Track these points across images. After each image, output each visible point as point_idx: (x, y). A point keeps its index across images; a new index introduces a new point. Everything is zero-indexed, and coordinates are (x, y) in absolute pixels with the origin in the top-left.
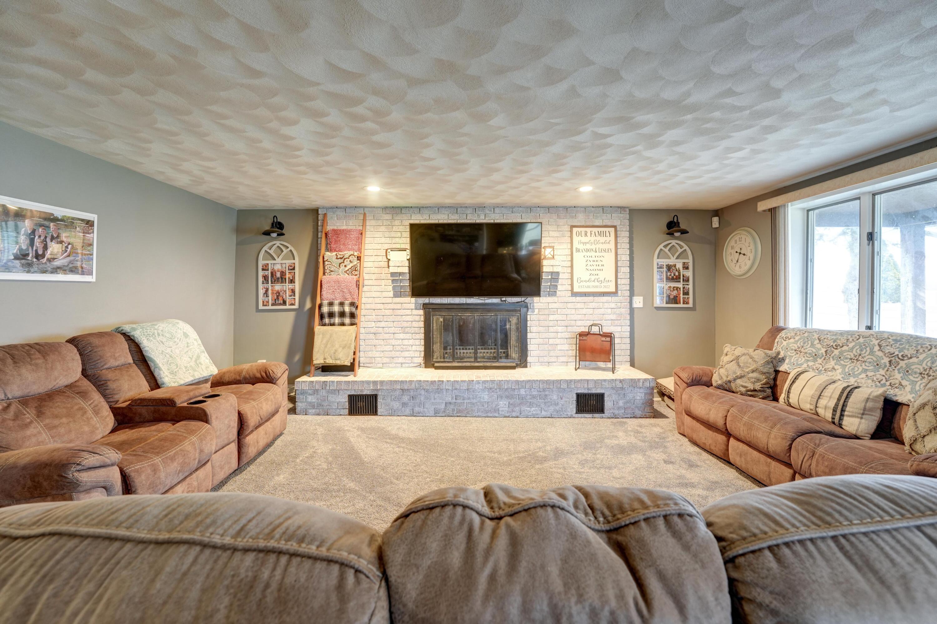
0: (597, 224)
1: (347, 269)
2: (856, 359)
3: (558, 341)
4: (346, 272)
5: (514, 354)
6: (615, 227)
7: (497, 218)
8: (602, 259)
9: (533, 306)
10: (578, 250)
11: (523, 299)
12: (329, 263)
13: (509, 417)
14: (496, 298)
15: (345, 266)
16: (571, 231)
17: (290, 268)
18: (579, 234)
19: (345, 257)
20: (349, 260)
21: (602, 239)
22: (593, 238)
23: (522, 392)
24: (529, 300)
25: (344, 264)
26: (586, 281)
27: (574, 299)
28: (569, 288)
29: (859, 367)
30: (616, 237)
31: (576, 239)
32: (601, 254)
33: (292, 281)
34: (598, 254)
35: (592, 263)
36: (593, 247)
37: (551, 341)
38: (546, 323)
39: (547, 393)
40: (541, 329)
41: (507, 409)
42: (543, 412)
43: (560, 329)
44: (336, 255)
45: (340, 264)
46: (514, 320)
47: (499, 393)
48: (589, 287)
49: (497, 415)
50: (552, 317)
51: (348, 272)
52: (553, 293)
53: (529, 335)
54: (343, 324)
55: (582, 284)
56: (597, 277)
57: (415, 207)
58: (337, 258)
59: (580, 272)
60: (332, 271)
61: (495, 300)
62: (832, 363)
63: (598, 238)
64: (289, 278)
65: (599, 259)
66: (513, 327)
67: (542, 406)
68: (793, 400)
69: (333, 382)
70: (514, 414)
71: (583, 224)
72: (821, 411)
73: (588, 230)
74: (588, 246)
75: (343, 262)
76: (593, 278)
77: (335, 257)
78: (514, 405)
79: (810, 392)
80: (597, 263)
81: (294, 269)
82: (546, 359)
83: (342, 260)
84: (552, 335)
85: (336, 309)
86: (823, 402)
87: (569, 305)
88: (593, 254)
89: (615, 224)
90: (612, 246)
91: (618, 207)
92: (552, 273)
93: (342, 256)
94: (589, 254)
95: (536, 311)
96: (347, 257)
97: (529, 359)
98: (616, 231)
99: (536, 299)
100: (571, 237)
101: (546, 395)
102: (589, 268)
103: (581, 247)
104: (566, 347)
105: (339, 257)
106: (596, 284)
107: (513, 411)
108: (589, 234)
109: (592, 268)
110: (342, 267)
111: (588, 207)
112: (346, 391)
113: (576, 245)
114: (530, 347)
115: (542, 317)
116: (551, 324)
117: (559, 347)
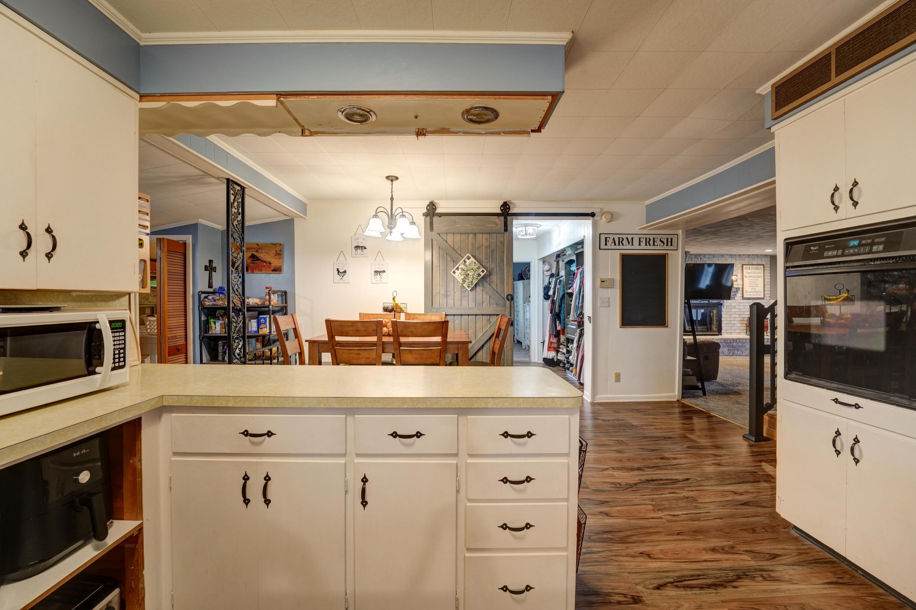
0: (755, 263)
3: (735, 322)
5: (714, 328)
6: (763, 265)
8: (757, 281)
9: (724, 305)
10: (746, 277)
11: (719, 301)
13: (728, 356)
16: (742, 267)
18: (746, 269)
21: (758, 271)
22: (753, 271)
23: (735, 344)
24: (722, 302)
26: (749, 292)
27: (743, 301)
28: (741, 295)
30: (764, 270)
31: (745, 271)
32: (757, 279)
34: (755, 279)
35: (752, 283)
36: (753, 275)
37: (732, 322)
38: (730, 313)
39: (745, 344)
40: (728, 316)
41: (727, 352)
42: (743, 353)
43: (737, 316)
46: (715, 311)
47: (724, 345)
48: (751, 295)
49: (723, 355)
50: (733, 310)
52: (734, 299)
53: (723, 319)
55: (748, 293)
56: (755, 290)
59: (747, 288)
63: (756, 271)
65: (756, 281)
66: (715, 315)
67: (743, 350)
70: (730, 355)
71: (748, 263)
73: (751, 266)
74: (751, 275)
76: (753, 290)
78: (731, 350)
80: (755, 283)
82: (730, 331)
84: (732, 319)
87: (741, 304)
88: (753, 278)
89: (763, 264)
90: (762, 275)
91: (765, 255)
92: (736, 288)
94: (751, 278)
95: (725, 307)
97: (723, 331)
98: (764, 267)
99: (725, 301)
100: (742, 270)
101: (745, 346)
102: (751, 285)
103: (747, 275)
106: (754, 293)
107: (730, 353)
108: (751, 269)
109: (752, 285)
111: (750, 255)
113: (745, 274)
114: (723, 325)
115: (728, 310)
116: (732, 313)
117: (736, 325)
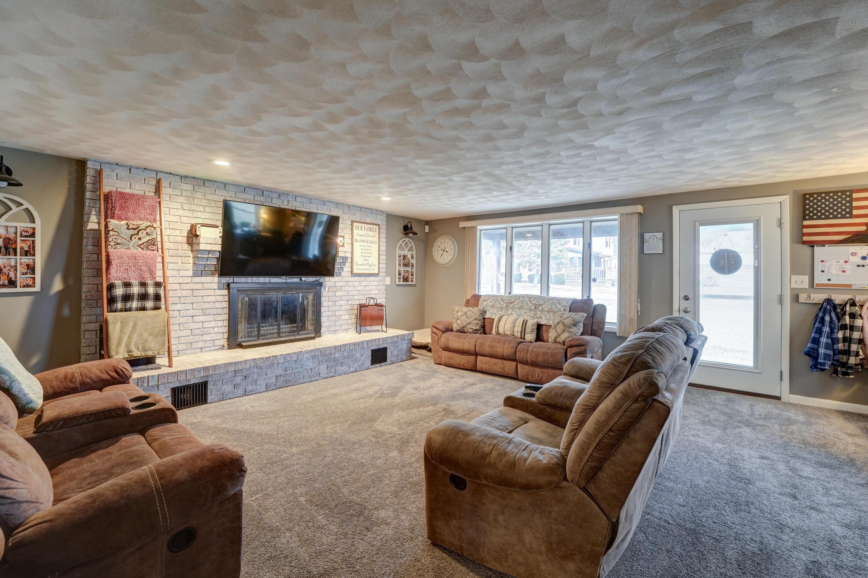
0: (368, 221)
1: (141, 242)
2: (521, 308)
3: (342, 313)
4: (139, 246)
5: (309, 326)
6: (378, 225)
7: (298, 206)
8: (370, 248)
9: (325, 285)
10: (356, 241)
11: (317, 279)
12: (115, 233)
13: (327, 378)
14: (296, 278)
15: (140, 239)
16: (352, 225)
17: (24, 233)
18: (357, 228)
19: (140, 228)
20: (145, 232)
21: (371, 233)
22: (366, 232)
23: (337, 355)
24: (322, 279)
25: (138, 237)
26: (361, 265)
27: (352, 279)
28: (350, 269)
29: (523, 312)
30: (379, 233)
31: (355, 232)
32: (370, 245)
33: (29, 252)
34: (368, 244)
35: (365, 251)
36: (366, 239)
37: (337, 313)
38: (334, 299)
39: (354, 353)
40: (330, 304)
41: (326, 371)
42: (351, 368)
43: (343, 303)
44: (127, 224)
45: (132, 236)
46: (311, 297)
47: (320, 359)
48: (362, 269)
49: (318, 378)
50: (338, 294)
51: (142, 246)
52: (340, 275)
53: (323, 309)
54: (143, 309)
55: (359, 267)
56: (367, 262)
57: (220, 182)
58: (128, 229)
59: (358, 259)
60: (118, 244)
61: (296, 280)
62: (510, 311)
63: (369, 233)
64: (22, 248)
65: (369, 248)
66: (310, 302)
67: (350, 363)
68: (501, 331)
69: (153, 376)
70: (331, 375)
71: (359, 220)
72: (515, 334)
73: (363, 225)
74: (363, 238)
75: (138, 234)
76: (365, 262)
77: (126, 227)
78: (331, 367)
79: (508, 326)
80: (368, 252)
81: (33, 235)
82: (333, 328)
83: (135, 232)
84: (338, 308)
85: (136, 290)
86: (516, 329)
87: (350, 284)
88: (365, 244)
89: (378, 223)
90: (377, 239)
91: (380, 211)
92: (343, 257)
93: (135, 227)
94: (363, 244)
95: (327, 288)
96: (144, 228)
97: (323, 330)
98: (379, 228)
99: (327, 279)
100: (352, 229)
101: (353, 355)
102: (363, 254)
103: (358, 238)
104: (347, 317)
105: (131, 227)
106: (367, 267)
107: (330, 372)
108: (363, 229)
109: (365, 255)
110: (135, 240)
111: (363, 208)
112: (167, 385)
113: (355, 236)
114: (323, 319)
115: (331, 294)
116: (337, 299)
117: (343, 318)
